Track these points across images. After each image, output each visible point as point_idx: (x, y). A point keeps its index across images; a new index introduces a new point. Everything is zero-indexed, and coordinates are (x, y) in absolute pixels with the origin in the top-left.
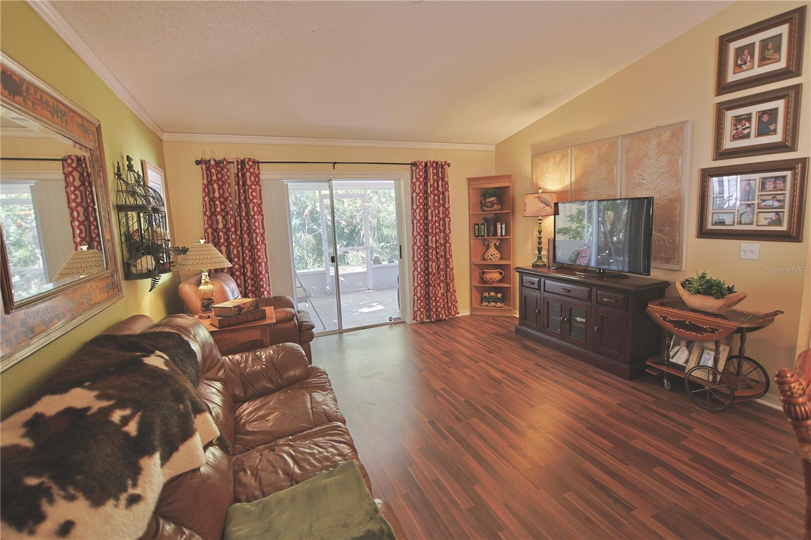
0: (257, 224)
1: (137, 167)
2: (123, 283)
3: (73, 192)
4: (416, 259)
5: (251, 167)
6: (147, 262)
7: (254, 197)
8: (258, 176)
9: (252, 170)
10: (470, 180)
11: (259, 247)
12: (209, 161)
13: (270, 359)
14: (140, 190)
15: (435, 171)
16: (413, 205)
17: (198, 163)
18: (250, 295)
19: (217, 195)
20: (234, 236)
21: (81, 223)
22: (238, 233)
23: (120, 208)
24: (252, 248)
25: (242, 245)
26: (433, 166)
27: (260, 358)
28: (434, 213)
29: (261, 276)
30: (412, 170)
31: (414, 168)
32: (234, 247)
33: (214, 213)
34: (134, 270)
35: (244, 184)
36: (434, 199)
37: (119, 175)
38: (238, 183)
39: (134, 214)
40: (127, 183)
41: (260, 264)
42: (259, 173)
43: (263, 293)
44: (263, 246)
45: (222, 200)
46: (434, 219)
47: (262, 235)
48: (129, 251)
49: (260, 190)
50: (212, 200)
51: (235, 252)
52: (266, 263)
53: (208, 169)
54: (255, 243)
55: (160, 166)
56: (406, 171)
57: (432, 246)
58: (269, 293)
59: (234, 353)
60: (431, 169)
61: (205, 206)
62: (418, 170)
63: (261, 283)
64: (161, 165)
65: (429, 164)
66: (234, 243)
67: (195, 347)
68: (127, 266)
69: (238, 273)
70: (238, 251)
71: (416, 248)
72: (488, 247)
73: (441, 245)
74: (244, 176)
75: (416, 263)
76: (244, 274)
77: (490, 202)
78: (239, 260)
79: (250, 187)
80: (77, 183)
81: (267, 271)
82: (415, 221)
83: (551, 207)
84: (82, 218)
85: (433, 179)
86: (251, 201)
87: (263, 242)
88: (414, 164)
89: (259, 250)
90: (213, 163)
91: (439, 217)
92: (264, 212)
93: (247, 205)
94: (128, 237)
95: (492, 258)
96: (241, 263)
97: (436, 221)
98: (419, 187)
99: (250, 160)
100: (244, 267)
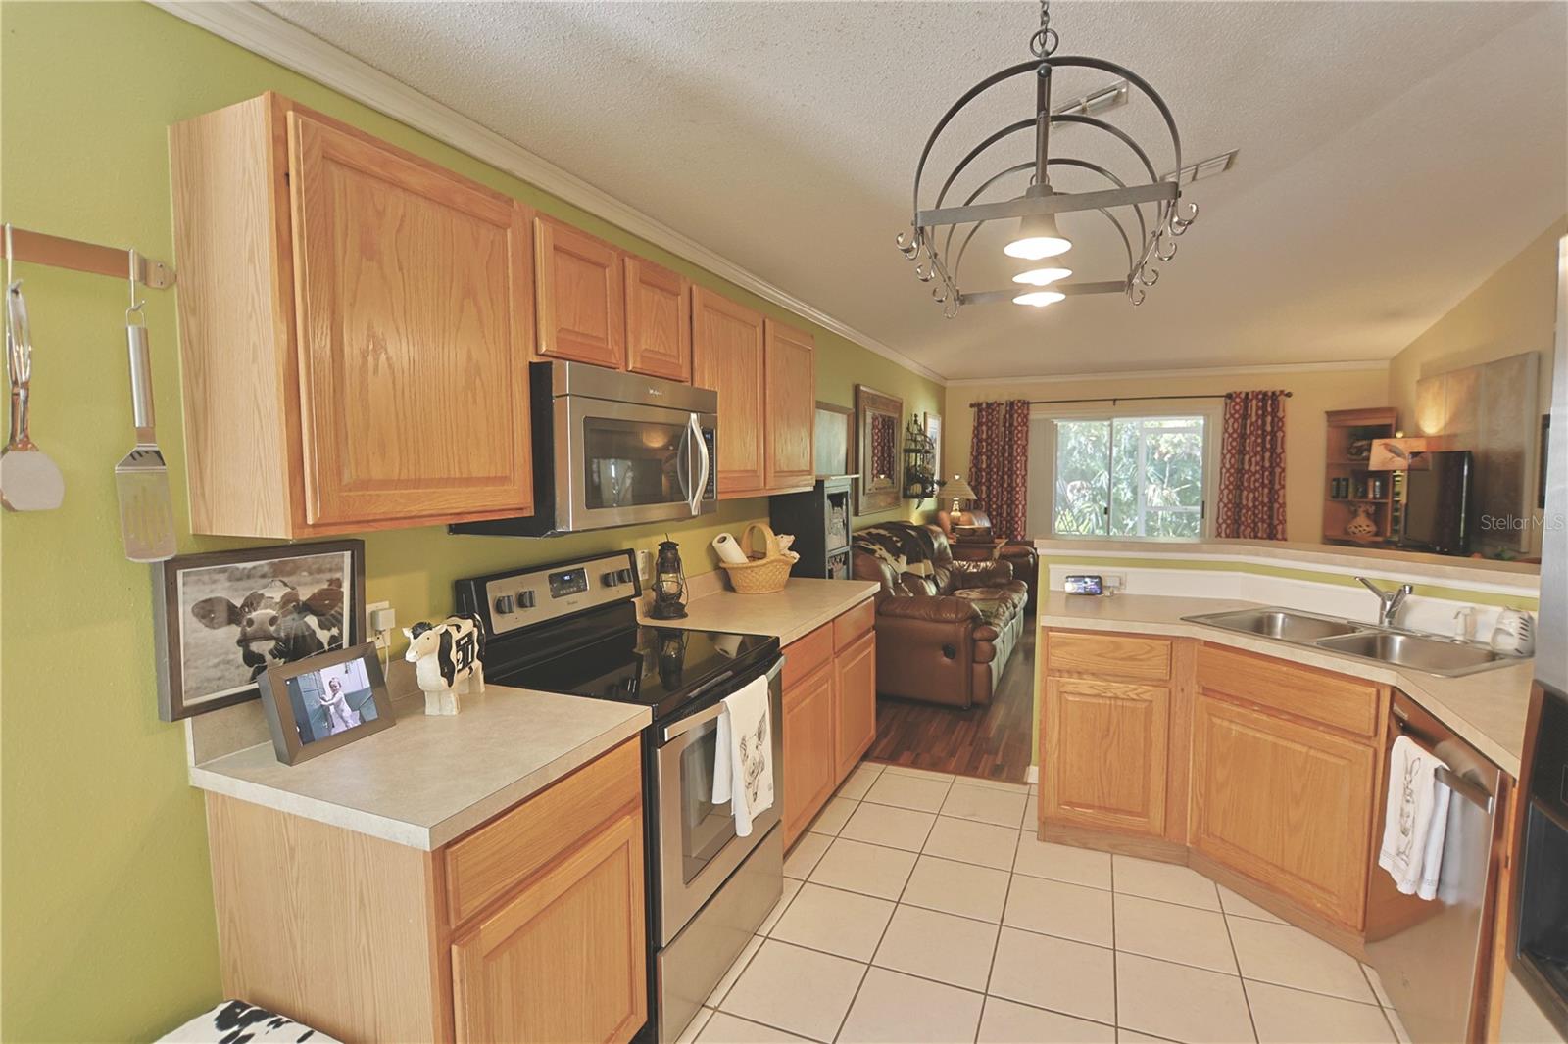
0: (1019, 465)
1: (921, 420)
2: (902, 500)
3: (877, 434)
4: (1221, 521)
5: (1019, 408)
6: (917, 488)
7: (1019, 439)
8: (1026, 416)
9: (1020, 412)
10: (1330, 415)
11: (1018, 489)
12: (982, 404)
13: (985, 569)
14: (919, 438)
15: (1261, 404)
16: (1223, 448)
17: (972, 406)
18: (1004, 536)
19: (984, 436)
20: (995, 477)
21: (879, 458)
22: (1000, 473)
23: (908, 451)
24: (1012, 489)
25: (1002, 485)
26: (1257, 398)
27: (979, 566)
28: (1254, 460)
29: (1017, 519)
30: (1226, 404)
31: (1229, 401)
32: (994, 487)
33: (980, 454)
34: (908, 492)
35: (1011, 425)
36: (1256, 441)
37: (908, 429)
38: (1005, 425)
39: (914, 455)
40: (912, 434)
41: (1017, 506)
42: (1028, 414)
43: (1016, 536)
44: (1023, 489)
45: (989, 441)
46: (1253, 469)
47: (1023, 477)
48: (908, 480)
49: (1027, 431)
50: (980, 441)
51: (994, 492)
52: (1024, 507)
53: (980, 411)
54: (1015, 485)
55: (940, 414)
56: (1218, 407)
57: (1246, 505)
58: (1023, 537)
59: (963, 560)
60: (1255, 402)
61: (973, 447)
62: (1233, 404)
63: (1016, 526)
64: (941, 412)
65: (1250, 396)
66: (994, 483)
67: (936, 545)
68: (905, 489)
69: (994, 513)
70: (997, 492)
71: (1222, 505)
72: (1355, 514)
73: (1263, 504)
74: (1012, 416)
75: (1220, 526)
76: (1000, 515)
77: (1357, 447)
78: (997, 499)
79: (1016, 428)
80: (880, 426)
81: (1024, 515)
82: (1224, 470)
83: (1405, 458)
84: (879, 455)
85: (1257, 414)
86: (1016, 442)
87: (1023, 484)
88: (1229, 396)
89: (1017, 492)
90: (984, 406)
91: (1263, 467)
92: (1029, 454)
93: (1011, 447)
94: (908, 469)
95: (1357, 531)
96: (999, 503)
97: (1257, 472)
98: (1233, 426)
99: (1019, 401)
100: (1001, 507)
